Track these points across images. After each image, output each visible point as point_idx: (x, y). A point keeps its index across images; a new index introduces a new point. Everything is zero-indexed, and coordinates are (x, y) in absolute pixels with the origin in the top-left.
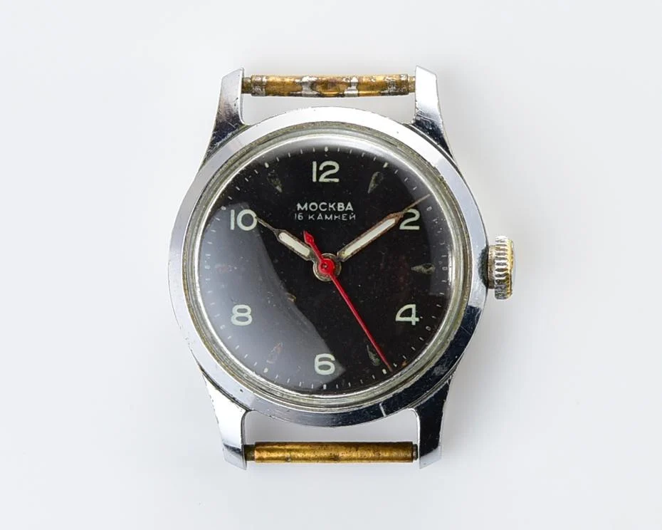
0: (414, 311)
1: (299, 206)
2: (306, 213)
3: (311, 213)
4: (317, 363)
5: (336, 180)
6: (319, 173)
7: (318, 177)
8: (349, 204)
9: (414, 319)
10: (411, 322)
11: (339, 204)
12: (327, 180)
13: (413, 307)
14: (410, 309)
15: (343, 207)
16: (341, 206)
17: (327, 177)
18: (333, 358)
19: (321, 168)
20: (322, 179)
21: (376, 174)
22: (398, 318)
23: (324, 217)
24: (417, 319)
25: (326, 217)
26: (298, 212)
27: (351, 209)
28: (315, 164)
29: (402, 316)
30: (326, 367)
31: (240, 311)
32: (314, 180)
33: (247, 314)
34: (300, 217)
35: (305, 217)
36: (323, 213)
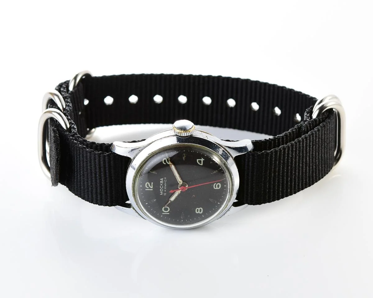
0: (199, 160)
1: (161, 194)
2: (164, 192)
4: (217, 188)
5: (152, 183)
6: (150, 188)
7: (151, 189)
8: (161, 179)
9: (202, 160)
10: (203, 161)
12: (152, 186)
13: (198, 160)
14: (198, 161)
16: (161, 182)
17: (151, 186)
18: (215, 184)
19: (148, 188)
22: (202, 164)
24: (202, 159)
26: (163, 195)
27: (162, 179)
28: (146, 190)
29: (201, 163)
30: (218, 186)
31: (198, 211)
32: (152, 190)
33: (199, 209)
34: (165, 194)
35: (165, 192)
36: (164, 187)
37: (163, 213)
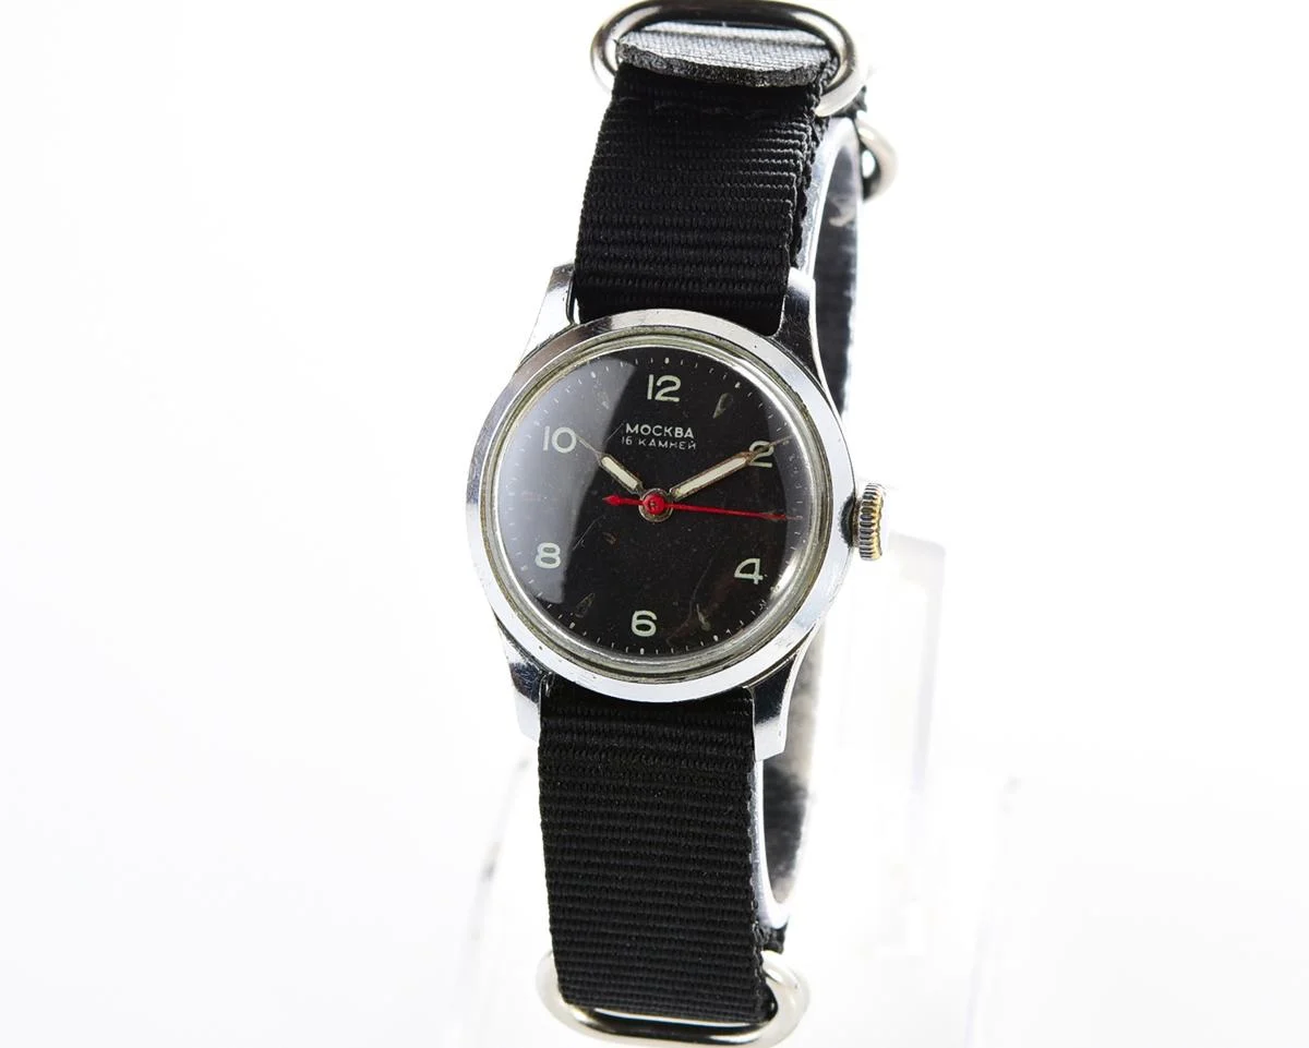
0: (757, 568)
1: (628, 428)
2: (635, 437)
3: (642, 437)
4: (635, 622)
5: (677, 400)
6: (656, 390)
7: (654, 394)
8: (689, 430)
9: (756, 577)
10: (753, 580)
11: (677, 429)
12: (666, 399)
13: (757, 561)
14: (754, 564)
15: (681, 432)
16: (679, 431)
17: (664, 395)
18: (654, 617)
19: (659, 384)
20: (659, 397)
21: (724, 396)
22: (738, 574)
23: (657, 443)
24: (761, 578)
25: (660, 443)
26: (626, 435)
27: (691, 436)
28: (651, 377)
29: (742, 572)
30: (645, 628)
31: (546, 550)
32: (650, 397)
33: (556, 555)
34: (628, 441)
35: (635, 442)
36: (657, 439)
37: (548, 428)
